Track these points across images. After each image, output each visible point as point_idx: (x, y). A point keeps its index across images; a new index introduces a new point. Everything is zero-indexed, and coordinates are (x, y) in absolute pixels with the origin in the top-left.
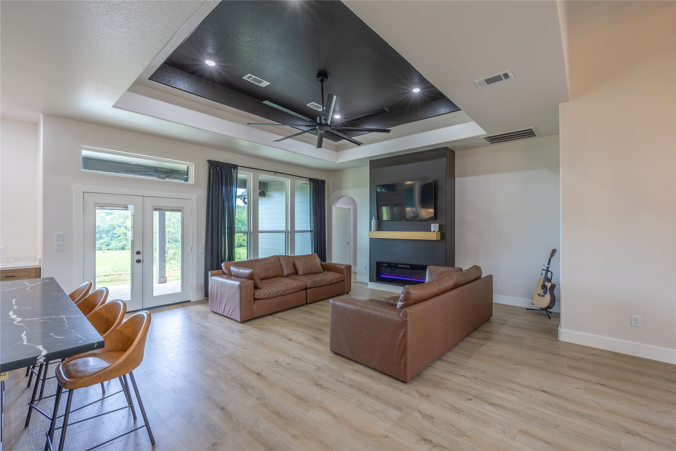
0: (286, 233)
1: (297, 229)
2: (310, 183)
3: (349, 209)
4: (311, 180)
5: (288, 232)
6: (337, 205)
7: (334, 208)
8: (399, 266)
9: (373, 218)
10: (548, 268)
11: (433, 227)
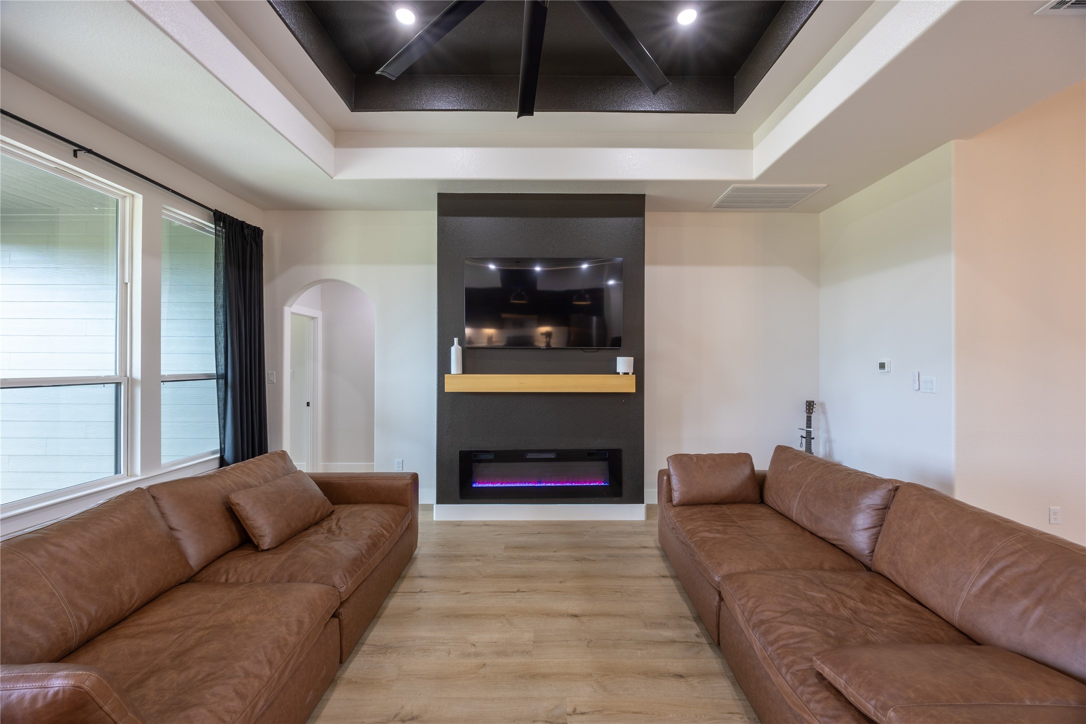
0: (118, 385)
1: (166, 370)
2: (216, 229)
3: (313, 318)
4: (219, 217)
5: (131, 382)
6: (294, 306)
7: (288, 311)
8: (528, 457)
9: (456, 340)
10: (809, 433)
11: (624, 364)
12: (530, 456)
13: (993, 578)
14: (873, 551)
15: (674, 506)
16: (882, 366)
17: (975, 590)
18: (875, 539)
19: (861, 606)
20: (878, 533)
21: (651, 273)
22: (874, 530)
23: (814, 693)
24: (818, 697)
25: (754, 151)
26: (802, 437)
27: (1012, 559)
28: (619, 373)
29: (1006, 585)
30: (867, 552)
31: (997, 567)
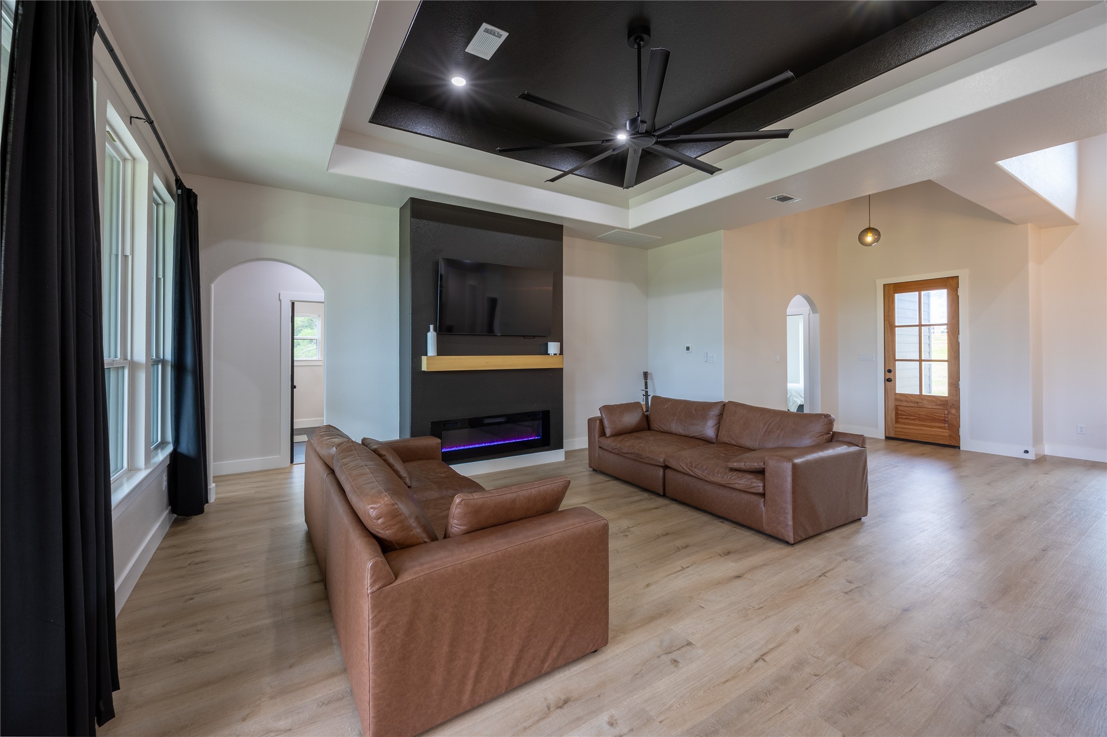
4: (179, 185)
8: (485, 422)
9: (432, 327)
10: (647, 392)
11: (553, 347)
12: (487, 421)
13: (768, 428)
14: (717, 435)
15: (607, 438)
16: (688, 348)
17: (762, 434)
18: (718, 430)
19: (726, 452)
20: (719, 426)
21: (566, 280)
22: (717, 426)
23: (732, 474)
24: (734, 474)
25: (630, 210)
26: (643, 395)
27: (772, 419)
28: (549, 354)
29: (772, 428)
30: (714, 437)
31: (768, 424)
